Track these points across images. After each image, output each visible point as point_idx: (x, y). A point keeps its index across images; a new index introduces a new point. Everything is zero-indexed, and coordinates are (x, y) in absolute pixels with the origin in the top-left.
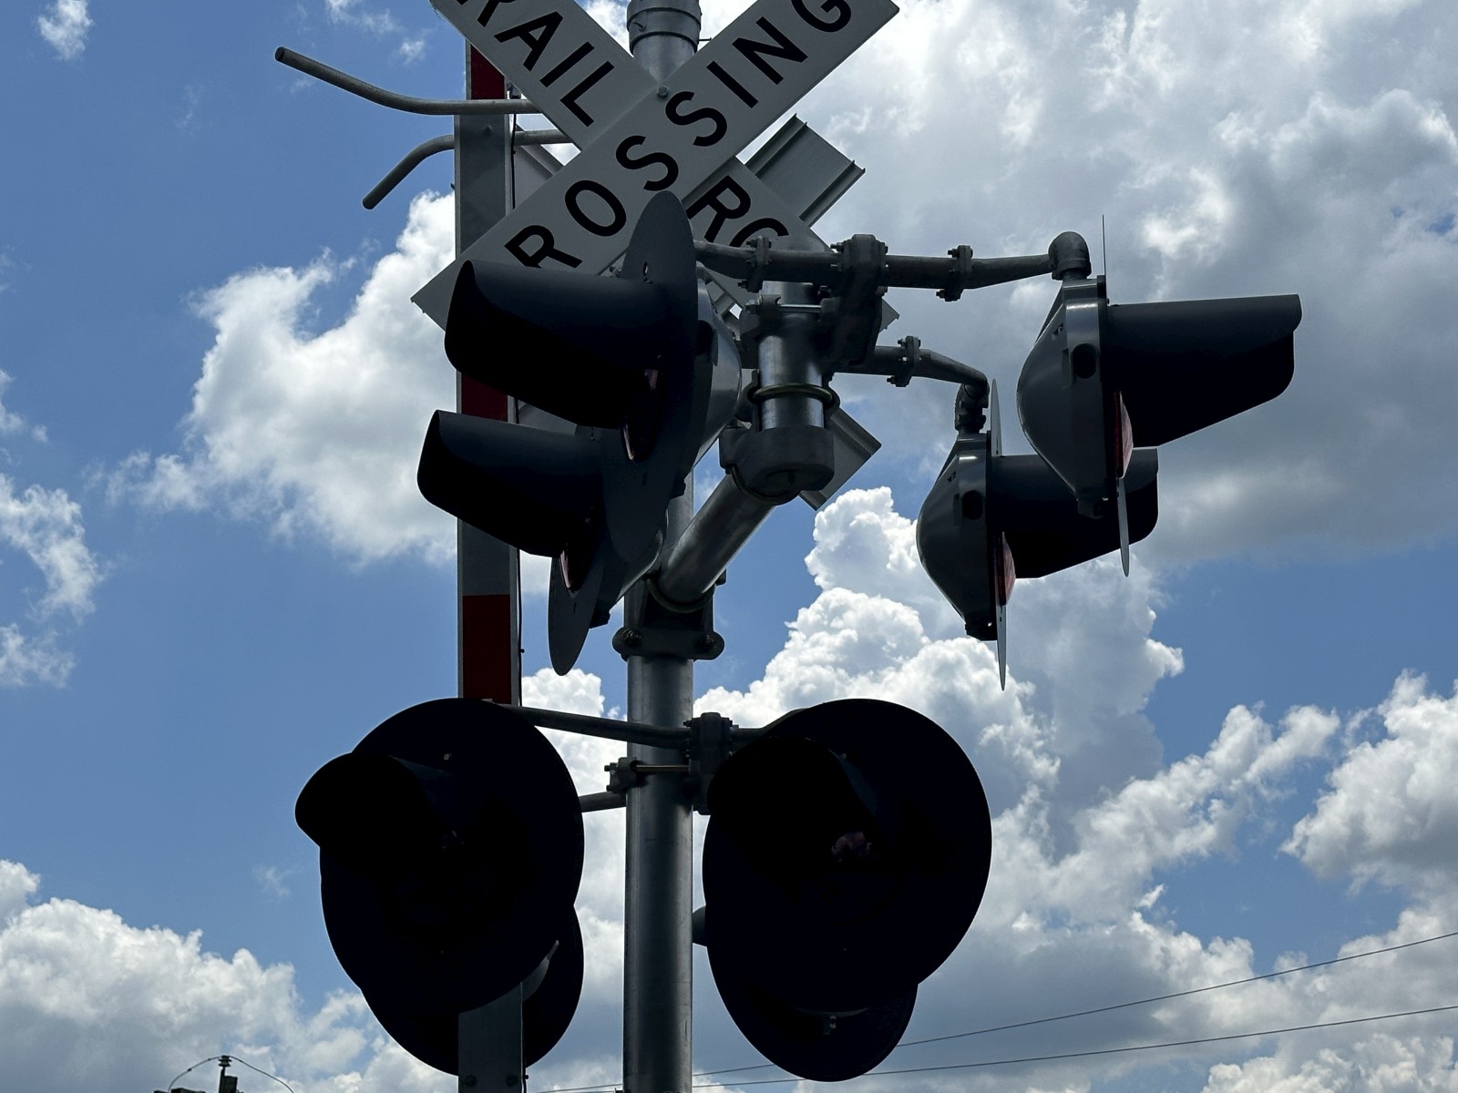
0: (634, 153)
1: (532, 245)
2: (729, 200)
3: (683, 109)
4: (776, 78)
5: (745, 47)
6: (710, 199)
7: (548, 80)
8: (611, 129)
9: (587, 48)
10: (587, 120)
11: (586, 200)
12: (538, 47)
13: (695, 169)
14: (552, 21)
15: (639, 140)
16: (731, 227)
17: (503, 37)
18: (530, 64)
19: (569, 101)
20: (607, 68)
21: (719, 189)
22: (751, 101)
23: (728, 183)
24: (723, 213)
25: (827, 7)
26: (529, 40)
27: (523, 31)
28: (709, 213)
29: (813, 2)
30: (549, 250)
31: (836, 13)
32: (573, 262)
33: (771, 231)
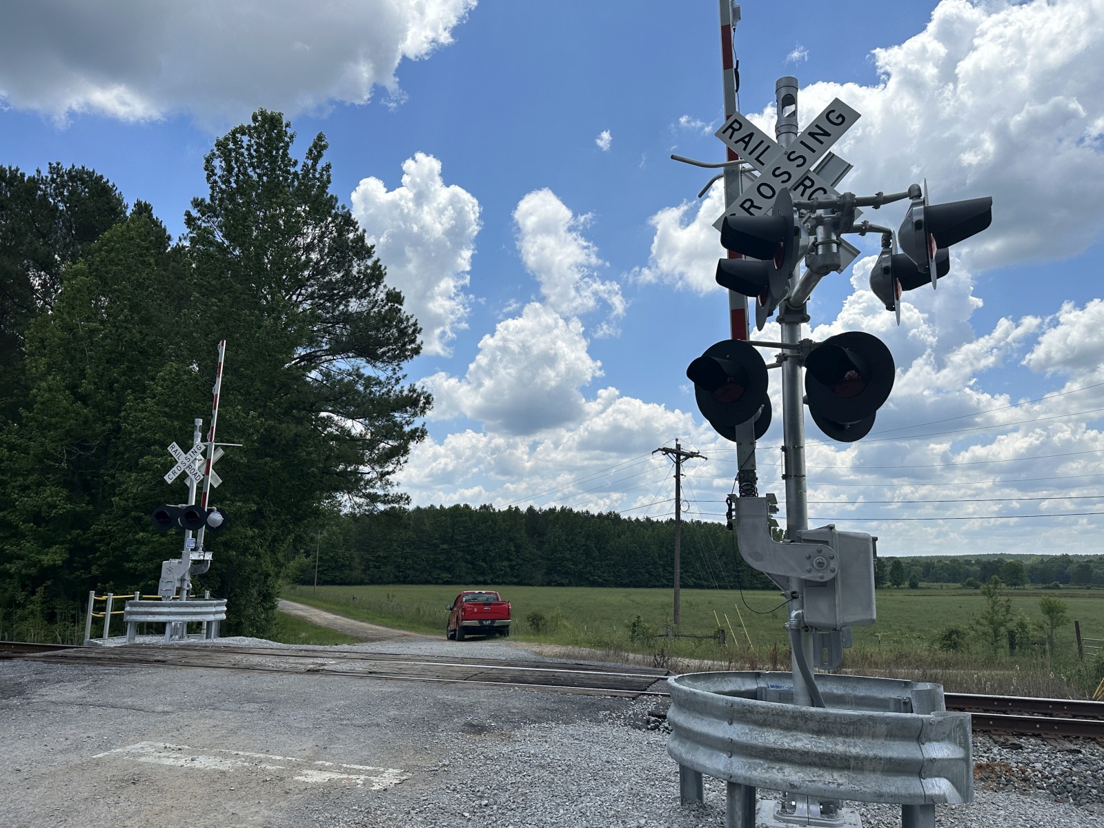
0: (777, 173)
1: (747, 205)
2: (808, 183)
3: (792, 157)
4: (822, 143)
5: (812, 134)
6: (802, 183)
7: (750, 154)
8: (769, 167)
9: (762, 142)
10: (763, 164)
11: (763, 189)
12: (747, 143)
13: (797, 175)
14: (751, 135)
15: (779, 168)
16: (809, 192)
17: (736, 142)
18: (745, 149)
19: (757, 159)
20: (769, 147)
21: (805, 180)
22: (814, 151)
23: (808, 178)
24: (806, 187)
25: (837, 118)
26: (744, 142)
27: (742, 140)
28: (801, 188)
29: (833, 117)
30: (752, 205)
31: (840, 120)
32: (760, 208)
33: (822, 192)
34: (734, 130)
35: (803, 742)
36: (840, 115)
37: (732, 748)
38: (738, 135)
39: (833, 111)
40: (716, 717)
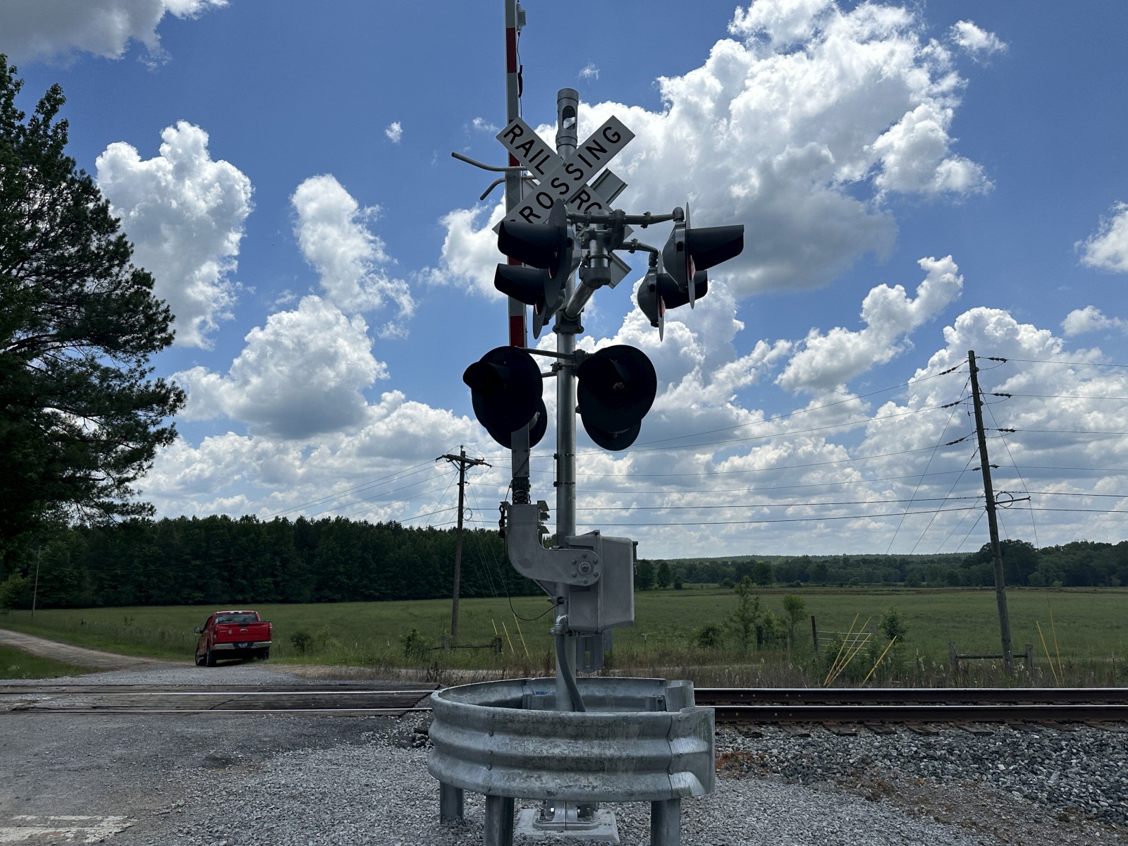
0: (556, 183)
1: (527, 212)
2: (584, 197)
3: (571, 169)
4: (598, 158)
5: (589, 149)
6: (579, 197)
7: (531, 161)
8: (549, 176)
9: (542, 151)
10: (542, 173)
11: (542, 198)
12: (528, 151)
13: (574, 187)
14: (532, 142)
15: (558, 179)
16: (585, 205)
17: (517, 148)
18: (525, 156)
19: (537, 167)
20: (548, 156)
21: (581, 194)
22: (591, 166)
23: (584, 192)
24: (583, 201)
25: (614, 135)
26: (525, 148)
27: (523, 146)
28: (578, 201)
29: (609, 133)
30: (531, 214)
31: (616, 137)
32: (539, 217)
33: (596, 207)
34: (516, 135)
35: (561, 748)
36: (616, 134)
37: (492, 760)
38: (519, 141)
39: (610, 128)
40: (478, 729)
